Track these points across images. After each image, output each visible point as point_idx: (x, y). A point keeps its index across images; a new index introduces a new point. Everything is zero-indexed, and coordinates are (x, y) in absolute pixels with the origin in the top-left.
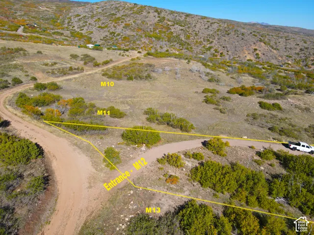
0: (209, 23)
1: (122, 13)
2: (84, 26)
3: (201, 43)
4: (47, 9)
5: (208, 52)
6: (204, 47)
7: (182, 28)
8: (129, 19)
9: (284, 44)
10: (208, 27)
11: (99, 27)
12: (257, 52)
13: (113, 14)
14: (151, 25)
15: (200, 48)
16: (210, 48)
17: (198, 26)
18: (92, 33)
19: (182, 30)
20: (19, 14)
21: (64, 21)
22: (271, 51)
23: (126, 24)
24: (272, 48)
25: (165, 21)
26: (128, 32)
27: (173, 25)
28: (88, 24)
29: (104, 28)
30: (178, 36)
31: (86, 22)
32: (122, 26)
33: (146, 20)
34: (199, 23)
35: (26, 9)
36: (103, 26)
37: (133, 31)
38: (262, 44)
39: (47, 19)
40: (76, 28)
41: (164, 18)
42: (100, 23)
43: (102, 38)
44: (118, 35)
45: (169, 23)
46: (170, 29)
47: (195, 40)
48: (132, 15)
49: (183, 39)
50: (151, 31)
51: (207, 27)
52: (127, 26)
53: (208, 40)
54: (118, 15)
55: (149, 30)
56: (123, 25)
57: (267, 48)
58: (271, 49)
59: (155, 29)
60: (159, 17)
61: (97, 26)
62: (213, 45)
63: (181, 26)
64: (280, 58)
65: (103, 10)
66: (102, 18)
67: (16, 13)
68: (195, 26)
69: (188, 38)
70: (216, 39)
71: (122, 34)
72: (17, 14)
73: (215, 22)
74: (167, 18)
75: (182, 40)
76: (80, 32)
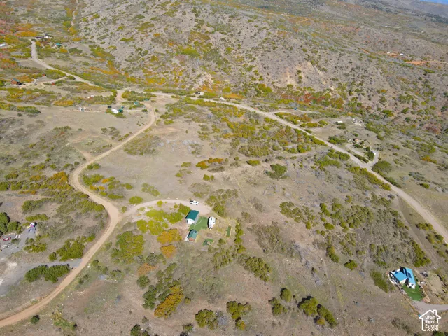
0: (257, 29)
1: (151, 14)
2: (105, 37)
3: (242, 60)
5: (248, 73)
6: (244, 66)
7: (223, 36)
8: (159, 25)
9: (336, 61)
10: (255, 35)
11: (122, 40)
12: (301, 74)
13: (141, 17)
14: (186, 33)
15: (240, 67)
16: (251, 67)
17: (243, 33)
18: (115, 49)
19: (223, 39)
21: (79, 26)
22: (316, 73)
23: (155, 35)
24: (319, 68)
25: (204, 27)
26: (159, 49)
27: (213, 33)
28: (109, 33)
29: (129, 40)
30: (215, 51)
31: (108, 30)
32: (150, 38)
33: (180, 25)
34: (245, 29)
36: (128, 37)
37: (163, 45)
38: (309, 64)
40: (95, 39)
41: (203, 21)
42: (124, 33)
43: (127, 58)
44: (146, 53)
45: (209, 29)
46: (209, 39)
47: (236, 56)
48: (163, 18)
49: (222, 54)
50: (185, 44)
51: (253, 35)
52: (156, 39)
53: (250, 57)
54: (147, 19)
55: (182, 42)
56: (152, 35)
57: (313, 69)
58: (317, 69)
59: (190, 40)
60: (196, 20)
61: (122, 37)
62: (254, 64)
63: (222, 33)
64: (324, 83)
65: (127, 9)
66: (126, 23)
68: (240, 33)
69: (228, 51)
70: (260, 56)
71: (149, 52)
73: (264, 28)
74: (206, 21)
75: (220, 56)
76: (101, 46)
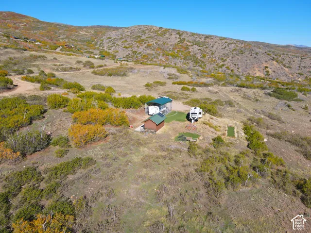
0: (227, 44)
1: (147, 35)
2: (112, 46)
3: (215, 61)
4: (86, 33)
5: (220, 69)
6: (217, 65)
7: (200, 48)
8: (151, 40)
9: (299, 63)
10: (225, 47)
11: (124, 47)
12: (268, 69)
13: (139, 37)
14: (171, 45)
15: (213, 66)
16: (223, 65)
17: (216, 46)
18: (118, 52)
19: (199, 49)
20: (62, 37)
21: (97, 43)
22: (282, 69)
23: (148, 45)
24: (285, 66)
25: (185, 42)
26: (149, 51)
27: (192, 46)
28: (115, 45)
29: (128, 48)
30: (194, 56)
31: (115, 43)
32: (144, 46)
33: (167, 41)
34: (217, 44)
35: (68, 33)
36: (128, 46)
37: (153, 50)
38: (275, 62)
39: (84, 41)
40: (105, 48)
41: (184, 39)
42: (126, 44)
43: (125, 56)
44: (140, 53)
45: (188, 43)
46: (189, 49)
47: (210, 59)
48: (156, 37)
49: (199, 58)
50: (170, 51)
51: (224, 47)
52: (149, 46)
53: (222, 59)
54: (144, 37)
55: (168, 50)
56: (146, 45)
57: (278, 66)
58: (283, 67)
59: (174, 49)
60: (179, 38)
61: (123, 46)
62: (226, 63)
63: (199, 46)
64: (291, 76)
65: (131, 34)
66: (128, 40)
67: (60, 36)
68: (213, 46)
69: (204, 56)
70: (230, 58)
71: (142, 53)
72: (60, 38)
73: (232, 43)
74: (187, 39)
75: (197, 59)
76: (108, 51)
